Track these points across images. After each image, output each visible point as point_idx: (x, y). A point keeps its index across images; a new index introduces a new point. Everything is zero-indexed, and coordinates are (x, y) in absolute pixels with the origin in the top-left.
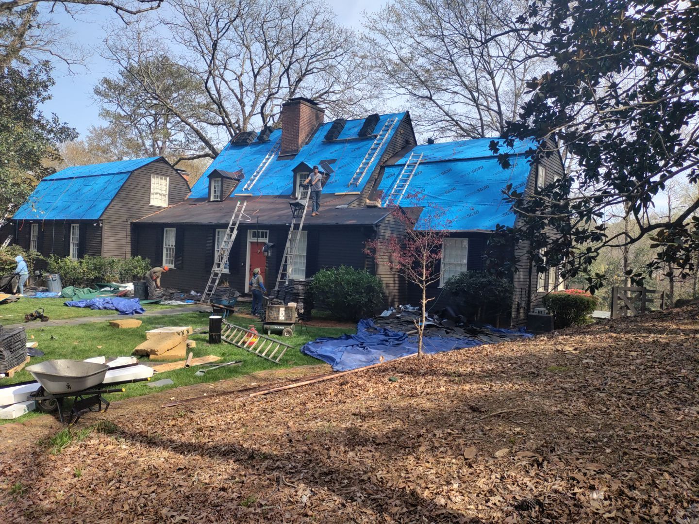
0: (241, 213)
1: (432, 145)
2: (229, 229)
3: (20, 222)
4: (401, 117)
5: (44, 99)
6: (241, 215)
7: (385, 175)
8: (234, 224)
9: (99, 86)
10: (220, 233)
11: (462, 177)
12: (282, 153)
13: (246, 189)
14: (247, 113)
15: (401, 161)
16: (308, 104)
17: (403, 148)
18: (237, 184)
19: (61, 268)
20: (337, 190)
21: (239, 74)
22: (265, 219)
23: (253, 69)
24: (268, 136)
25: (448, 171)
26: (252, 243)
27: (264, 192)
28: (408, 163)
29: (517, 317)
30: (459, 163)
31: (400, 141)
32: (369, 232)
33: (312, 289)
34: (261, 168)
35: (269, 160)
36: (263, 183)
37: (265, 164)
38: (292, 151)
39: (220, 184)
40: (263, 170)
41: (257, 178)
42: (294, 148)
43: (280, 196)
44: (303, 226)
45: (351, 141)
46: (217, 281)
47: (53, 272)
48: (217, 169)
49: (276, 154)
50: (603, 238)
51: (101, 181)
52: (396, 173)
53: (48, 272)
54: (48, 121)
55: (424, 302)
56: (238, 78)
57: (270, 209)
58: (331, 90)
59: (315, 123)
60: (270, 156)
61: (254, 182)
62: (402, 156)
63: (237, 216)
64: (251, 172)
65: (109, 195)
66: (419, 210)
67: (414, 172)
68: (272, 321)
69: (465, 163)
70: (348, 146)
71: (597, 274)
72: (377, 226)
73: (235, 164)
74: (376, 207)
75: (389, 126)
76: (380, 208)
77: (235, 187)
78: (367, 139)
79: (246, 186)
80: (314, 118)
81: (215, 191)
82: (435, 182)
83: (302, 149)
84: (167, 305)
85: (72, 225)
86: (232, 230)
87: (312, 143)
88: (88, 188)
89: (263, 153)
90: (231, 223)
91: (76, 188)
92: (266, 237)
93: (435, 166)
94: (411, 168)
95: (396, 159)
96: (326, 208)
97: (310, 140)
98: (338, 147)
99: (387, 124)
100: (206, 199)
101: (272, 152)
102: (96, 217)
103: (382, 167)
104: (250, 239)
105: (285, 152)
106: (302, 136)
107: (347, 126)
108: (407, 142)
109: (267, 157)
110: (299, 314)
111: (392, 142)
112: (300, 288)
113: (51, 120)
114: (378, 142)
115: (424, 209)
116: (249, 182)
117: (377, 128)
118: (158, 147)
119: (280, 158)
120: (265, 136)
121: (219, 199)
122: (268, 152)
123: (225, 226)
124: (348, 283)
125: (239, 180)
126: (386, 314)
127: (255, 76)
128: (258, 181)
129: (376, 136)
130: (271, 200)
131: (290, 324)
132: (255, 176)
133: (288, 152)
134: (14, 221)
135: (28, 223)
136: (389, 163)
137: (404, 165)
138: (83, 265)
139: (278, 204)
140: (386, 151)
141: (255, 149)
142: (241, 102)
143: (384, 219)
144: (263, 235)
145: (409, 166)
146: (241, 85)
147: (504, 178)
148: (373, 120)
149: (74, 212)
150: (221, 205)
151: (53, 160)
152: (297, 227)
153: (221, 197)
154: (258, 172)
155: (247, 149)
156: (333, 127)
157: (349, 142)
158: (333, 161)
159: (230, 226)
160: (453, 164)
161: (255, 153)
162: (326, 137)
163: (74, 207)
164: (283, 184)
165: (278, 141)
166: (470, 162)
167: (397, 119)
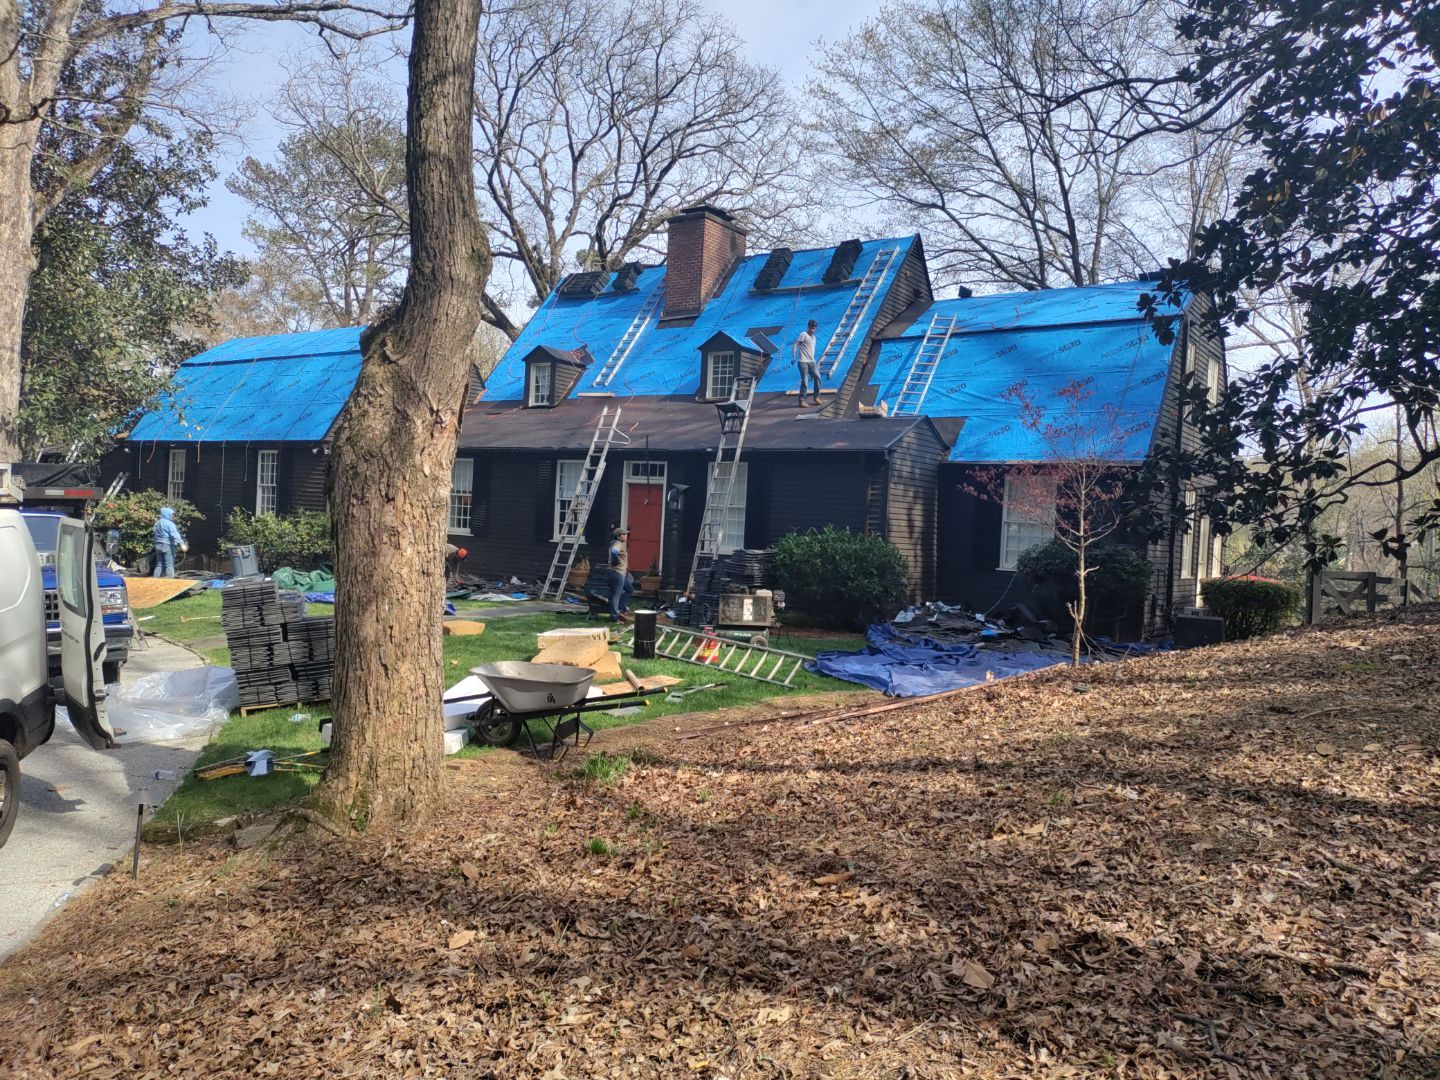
0: (609, 429)
1: (969, 300)
2: (588, 459)
3: (148, 445)
4: (907, 246)
5: (192, 206)
6: (612, 433)
7: (882, 357)
8: (599, 450)
9: (238, 174)
10: (565, 470)
11: (1041, 359)
12: (667, 313)
13: (601, 384)
14: (558, 233)
15: (913, 330)
16: (719, 219)
17: (910, 305)
18: (581, 374)
19: (256, 533)
20: (788, 385)
21: (540, 155)
22: (659, 440)
23: (571, 146)
24: (633, 281)
25: (1010, 349)
26: (631, 485)
27: (638, 390)
28: (928, 334)
29: (1152, 622)
30: (1032, 335)
31: (904, 291)
32: (874, 464)
33: (775, 568)
34: (627, 343)
35: (639, 329)
36: (633, 373)
37: (632, 335)
38: (687, 311)
39: (547, 373)
40: (631, 346)
41: (620, 363)
42: (691, 304)
43: (672, 398)
44: (742, 454)
45: (806, 292)
46: (572, 557)
47: (239, 542)
48: (543, 344)
49: (652, 317)
50: (1339, 471)
51: (315, 367)
52: (906, 354)
53: (230, 540)
54: (196, 250)
55: (1083, 573)
56: (539, 163)
57: (661, 422)
58: (726, 188)
59: (729, 255)
60: (643, 319)
61: (615, 371)
62: (913, 321)
63: (604, 435)
64: (606, 351)
65: (338, 394)
66: (958, 422)
67: (942, 351)
68: (728, 623)
69: (1043, 335)
70: (801, 302)
71: (1326, 537)
72: (891, 451)
73: (571, 334)
74: (877, 417)
75: (883, 263)
76: (886, 419)
77: (576, 381)
78: (840, 288)
79: (598, 379)
80: (728, 247)
81: (537, 388)
82: (988, 372)
83: (706, 307)
84: (484, 600)
85: (261, 452)
86: (595, 461)
87: (726, 294)
88: (286, 381)
89: (627, 314)
90: (592, 447)
91: (261, 381)
92: (662, 474)
93: (984, 340)
94: (934, 344)
95: (902, 325)
96: (776, 420)
97: (722, 288)
98: (781, 303)
99: (877, 258)
100: (522, 403)
101: (646, 312)
102: (316, 434)
103: (875, 342)
104: (628, 479)
105: (674, 313)
106: (707, 282)
107: (795, 262)
108: (917, 293)
109: (636, 321)
110: (777, 610)
111: (891, 293)
112: (756, 566)
113: (201, 248)
114: (864, 294)
115: (967, 422)
116: (604, 370)
117: (858, 265)
118: (357, 299)
119: (662, 324)
120: (628, 281)
121: (545, 403)
122: (636, 312)
123: (580, 454)
124: (847, 557)
125: (583, 367)
126: (903, 617)
127: (576, 160)
128: (624, 366)
129: (858, 283)
130: (654, 405)
131: (762, 628)
132: (617, 359)
133: (679, 312)
134: (134, 445)
135: (164, 448)
136: (889, 334)
137: (921, 338)
138: (301, 527)
139: (673, 412)
140: (881, 311)
141: (608, 306)
142: (546, 211)
143: (900, 440)
144: (654, 471)
145: (930, 339)
146: (544, 176)
147: (1123, 363)
148: (850, 252)
149: (263, 427)
150: (553, 414)
151: (200, 324)
152: (729, 455)
153: (551, 398)
154: (622, 351)
155: (591, 307)
156: (768, 265)
157: (803, 294)
158: (775, 330)
159: (591, 453)
160: (1018, 336)
161: (610, 314)
162: (756, 284)
163: (263, 417)
164: (677, 374)
165: (654, 290)
166: (1054, 334)
167: (898, 249)
